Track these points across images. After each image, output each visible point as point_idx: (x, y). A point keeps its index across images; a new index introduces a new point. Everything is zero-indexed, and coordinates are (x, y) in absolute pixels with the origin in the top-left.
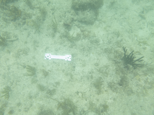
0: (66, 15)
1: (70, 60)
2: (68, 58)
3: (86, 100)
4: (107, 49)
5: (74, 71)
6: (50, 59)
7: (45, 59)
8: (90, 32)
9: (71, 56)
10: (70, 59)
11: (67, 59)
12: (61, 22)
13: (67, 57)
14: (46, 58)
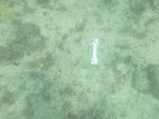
0: (140, 58)
1: (92, 63)
3: (54, 80)
4: (106, 102)
5: (82, 68)
8: (124, 84)
9: (97, 64)
10: (94, 63)
11: (93, 60)
12: (133, 53)
13: (95, 60)
14: (93, 40)
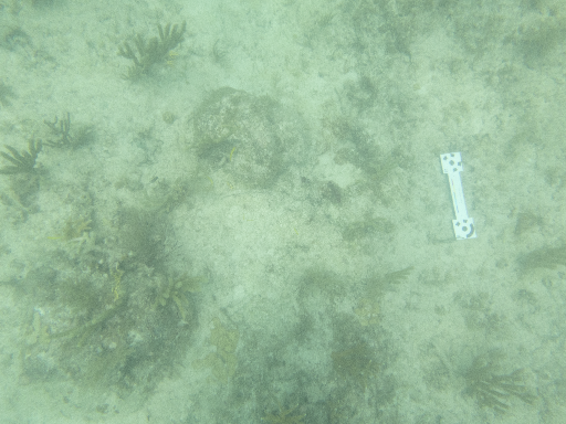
2: (452, 163)
5: (487, 135)
6: (470, 221)
7: (474, 236)
9: (442, 156)
10: (453, 155)
11: (456, 165)
13: (451, 166)
14: (472, 233)
